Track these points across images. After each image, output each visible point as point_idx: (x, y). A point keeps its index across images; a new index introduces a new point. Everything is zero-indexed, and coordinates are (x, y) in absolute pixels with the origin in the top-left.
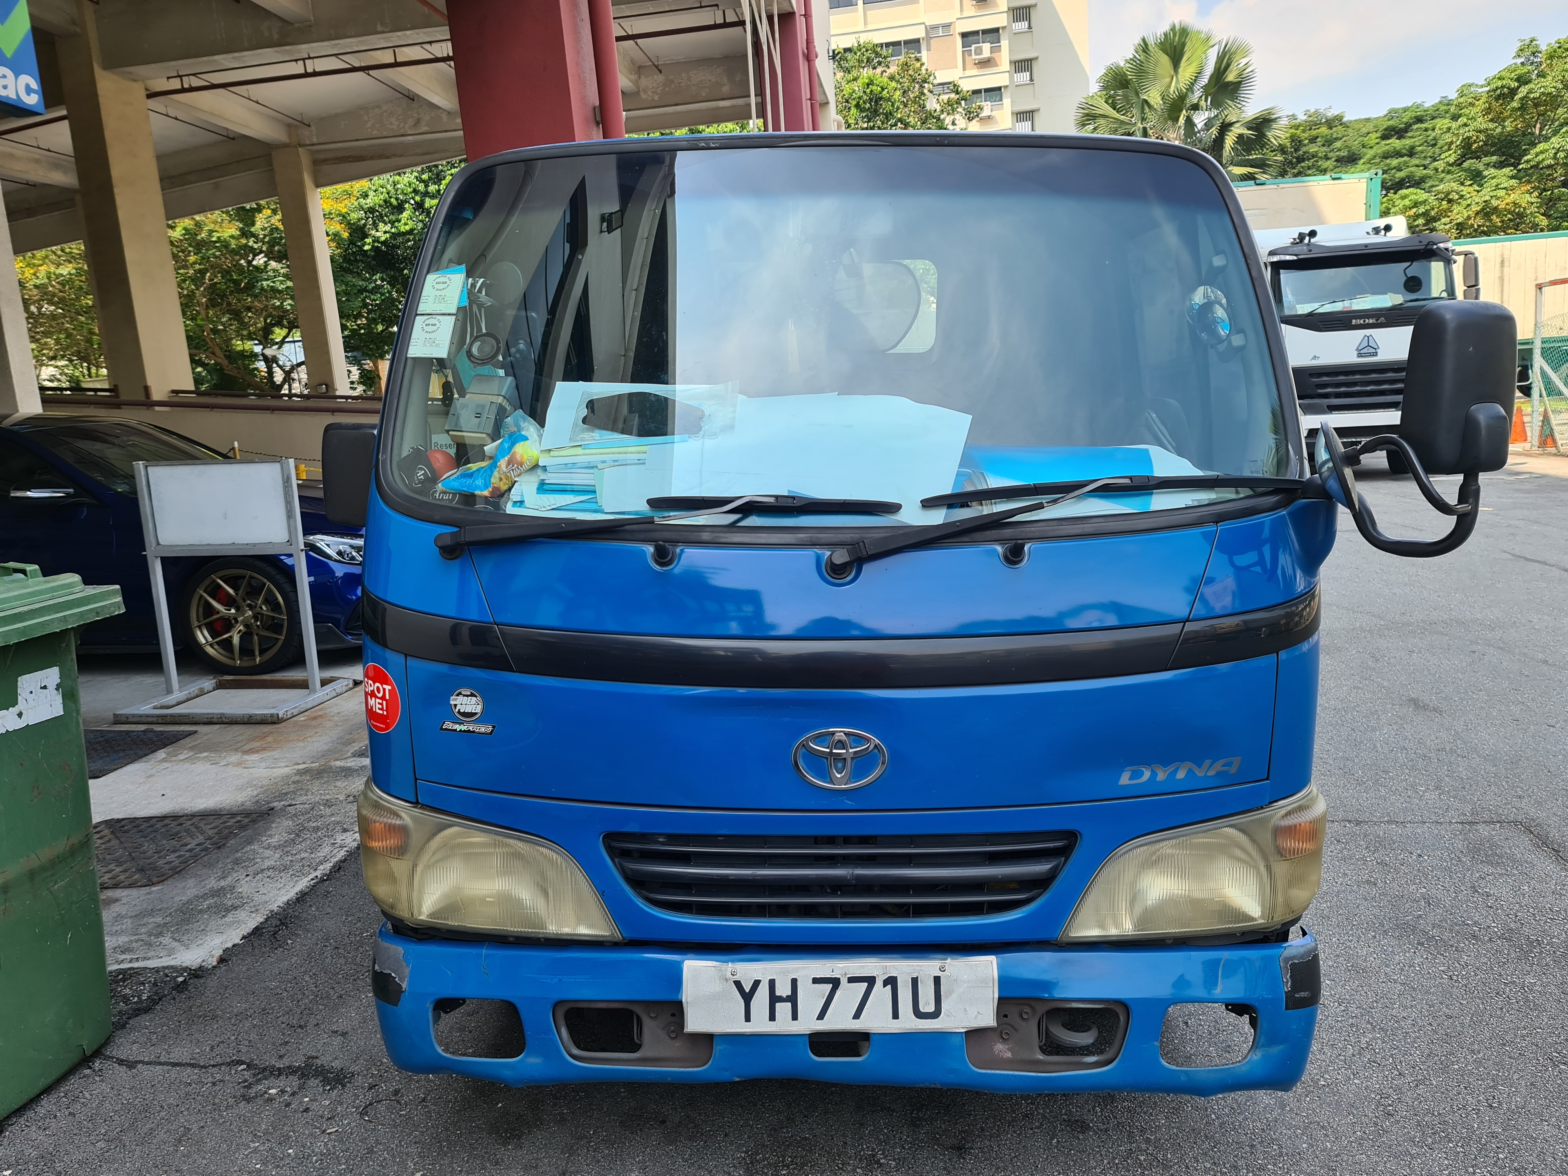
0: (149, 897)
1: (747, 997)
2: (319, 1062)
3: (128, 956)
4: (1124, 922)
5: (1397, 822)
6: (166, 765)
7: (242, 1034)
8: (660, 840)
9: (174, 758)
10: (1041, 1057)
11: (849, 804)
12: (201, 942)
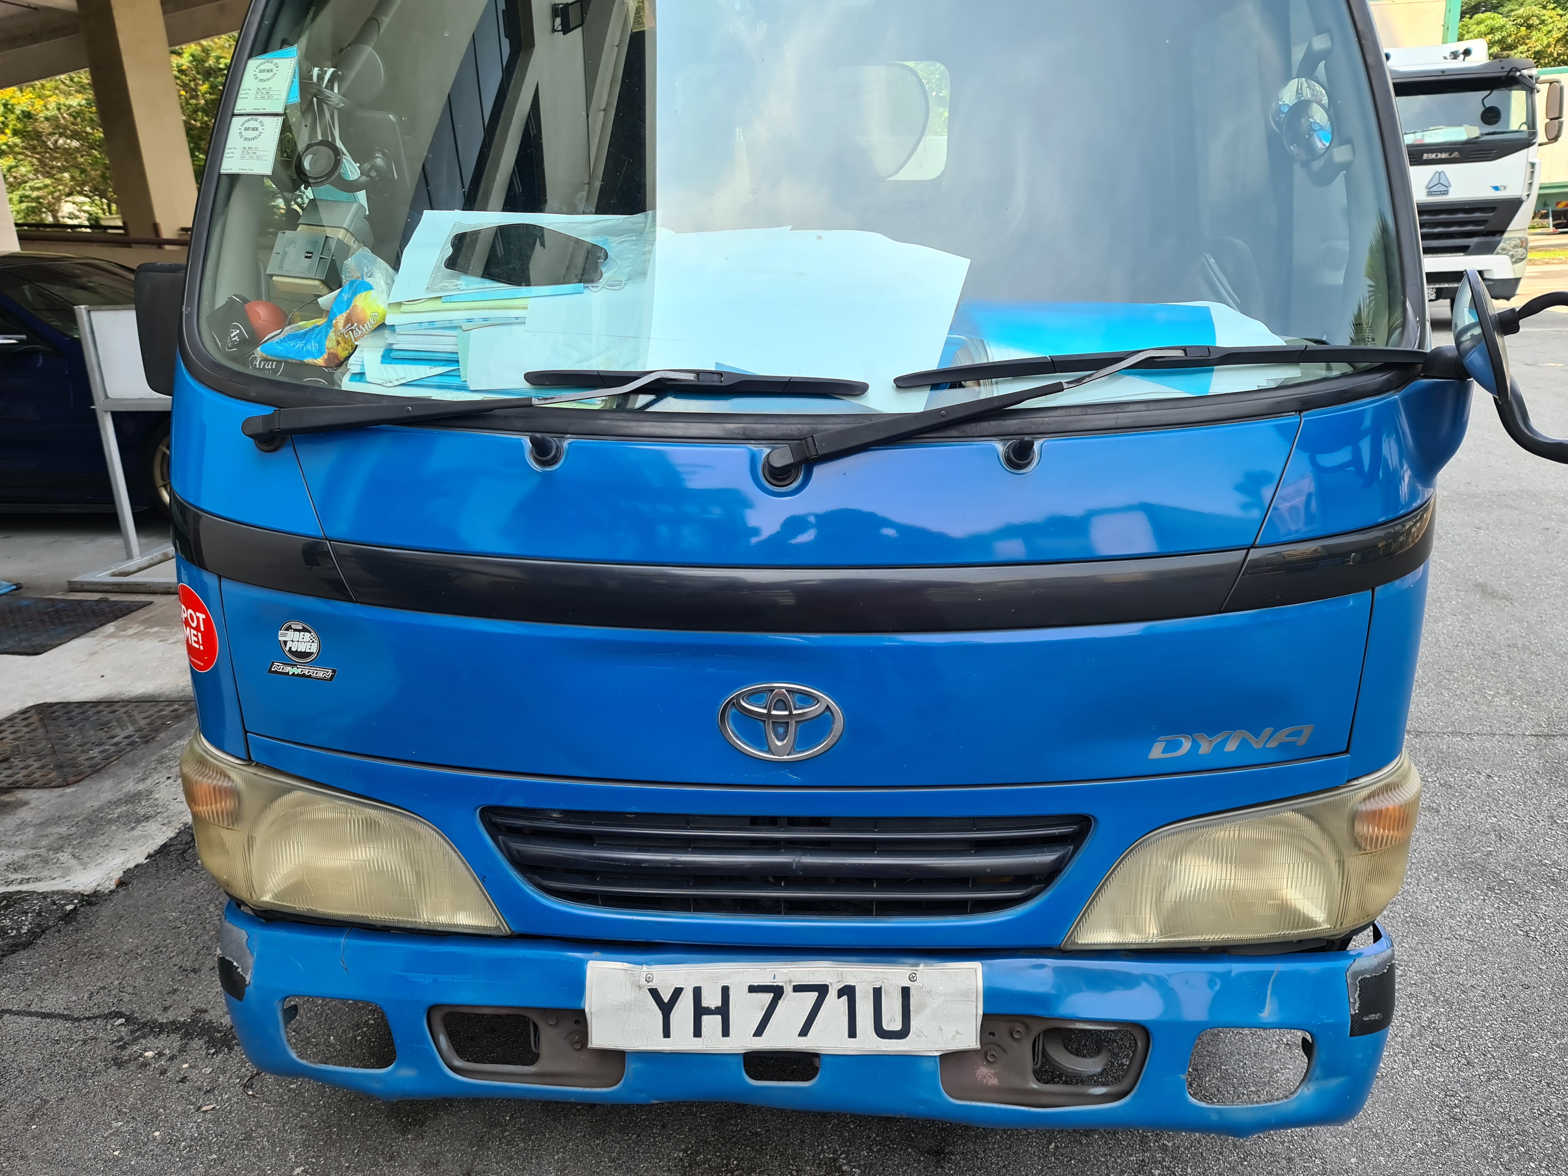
0: (60, 800)
1: (666, 1008)
2: (208, 1017)
3: (19, 876)
4: (1147, 929)
5: (1463, 734)
6: (113, 640)
7: (127, 978)
8: (554, 815)
9: (122, 633)
10: (1035, 1086)
11: (794, 778)
12: (101, 861)
